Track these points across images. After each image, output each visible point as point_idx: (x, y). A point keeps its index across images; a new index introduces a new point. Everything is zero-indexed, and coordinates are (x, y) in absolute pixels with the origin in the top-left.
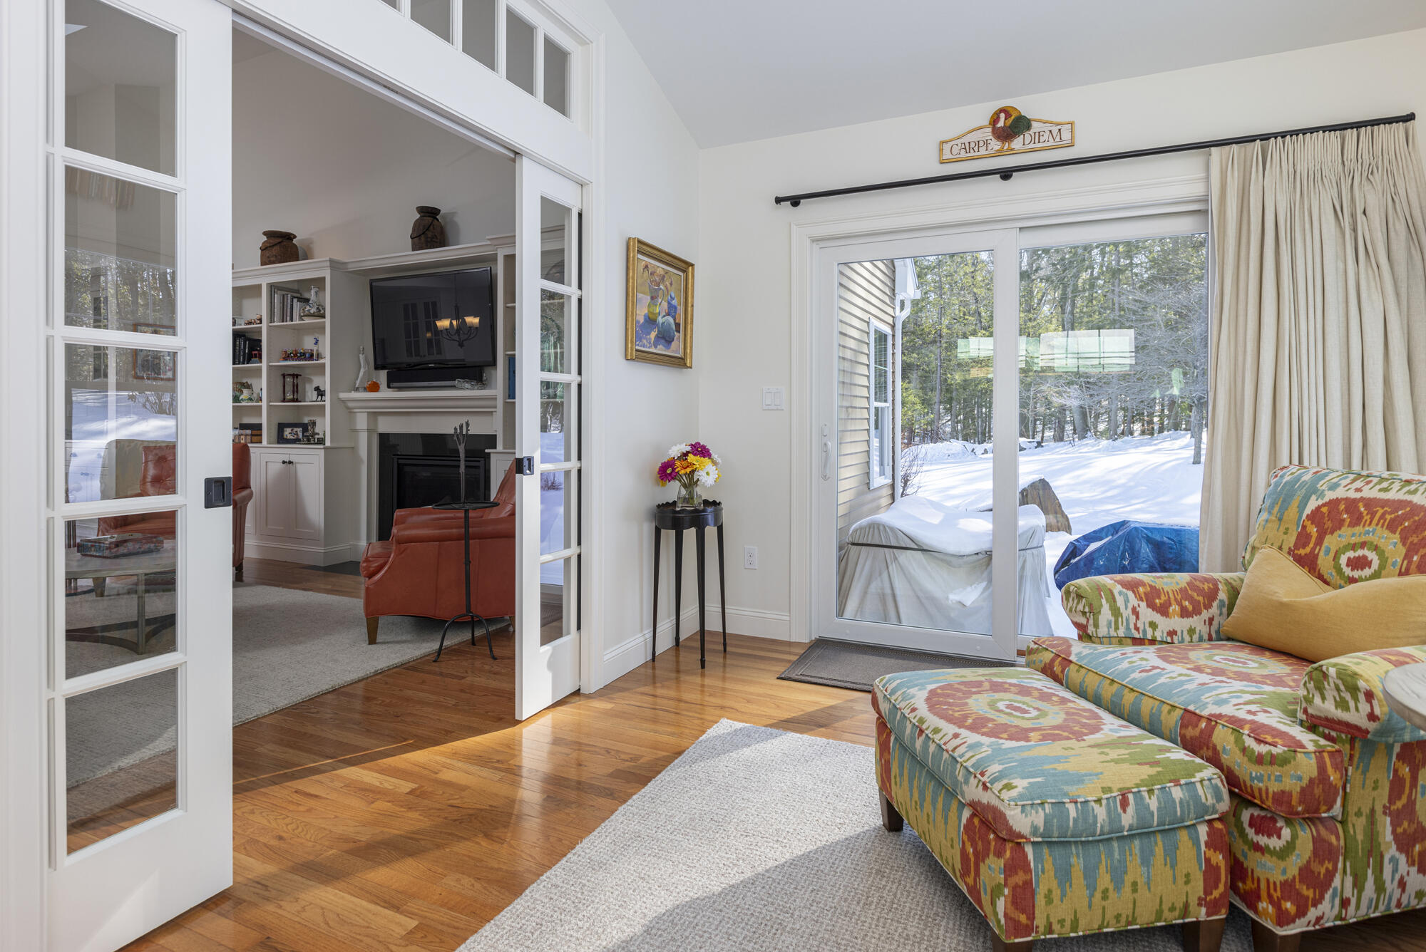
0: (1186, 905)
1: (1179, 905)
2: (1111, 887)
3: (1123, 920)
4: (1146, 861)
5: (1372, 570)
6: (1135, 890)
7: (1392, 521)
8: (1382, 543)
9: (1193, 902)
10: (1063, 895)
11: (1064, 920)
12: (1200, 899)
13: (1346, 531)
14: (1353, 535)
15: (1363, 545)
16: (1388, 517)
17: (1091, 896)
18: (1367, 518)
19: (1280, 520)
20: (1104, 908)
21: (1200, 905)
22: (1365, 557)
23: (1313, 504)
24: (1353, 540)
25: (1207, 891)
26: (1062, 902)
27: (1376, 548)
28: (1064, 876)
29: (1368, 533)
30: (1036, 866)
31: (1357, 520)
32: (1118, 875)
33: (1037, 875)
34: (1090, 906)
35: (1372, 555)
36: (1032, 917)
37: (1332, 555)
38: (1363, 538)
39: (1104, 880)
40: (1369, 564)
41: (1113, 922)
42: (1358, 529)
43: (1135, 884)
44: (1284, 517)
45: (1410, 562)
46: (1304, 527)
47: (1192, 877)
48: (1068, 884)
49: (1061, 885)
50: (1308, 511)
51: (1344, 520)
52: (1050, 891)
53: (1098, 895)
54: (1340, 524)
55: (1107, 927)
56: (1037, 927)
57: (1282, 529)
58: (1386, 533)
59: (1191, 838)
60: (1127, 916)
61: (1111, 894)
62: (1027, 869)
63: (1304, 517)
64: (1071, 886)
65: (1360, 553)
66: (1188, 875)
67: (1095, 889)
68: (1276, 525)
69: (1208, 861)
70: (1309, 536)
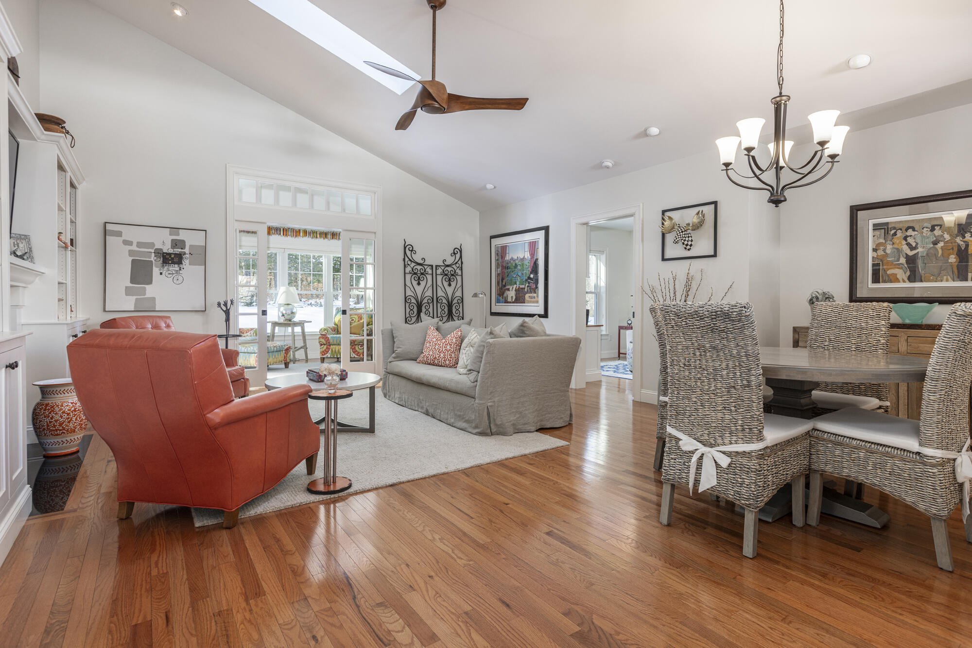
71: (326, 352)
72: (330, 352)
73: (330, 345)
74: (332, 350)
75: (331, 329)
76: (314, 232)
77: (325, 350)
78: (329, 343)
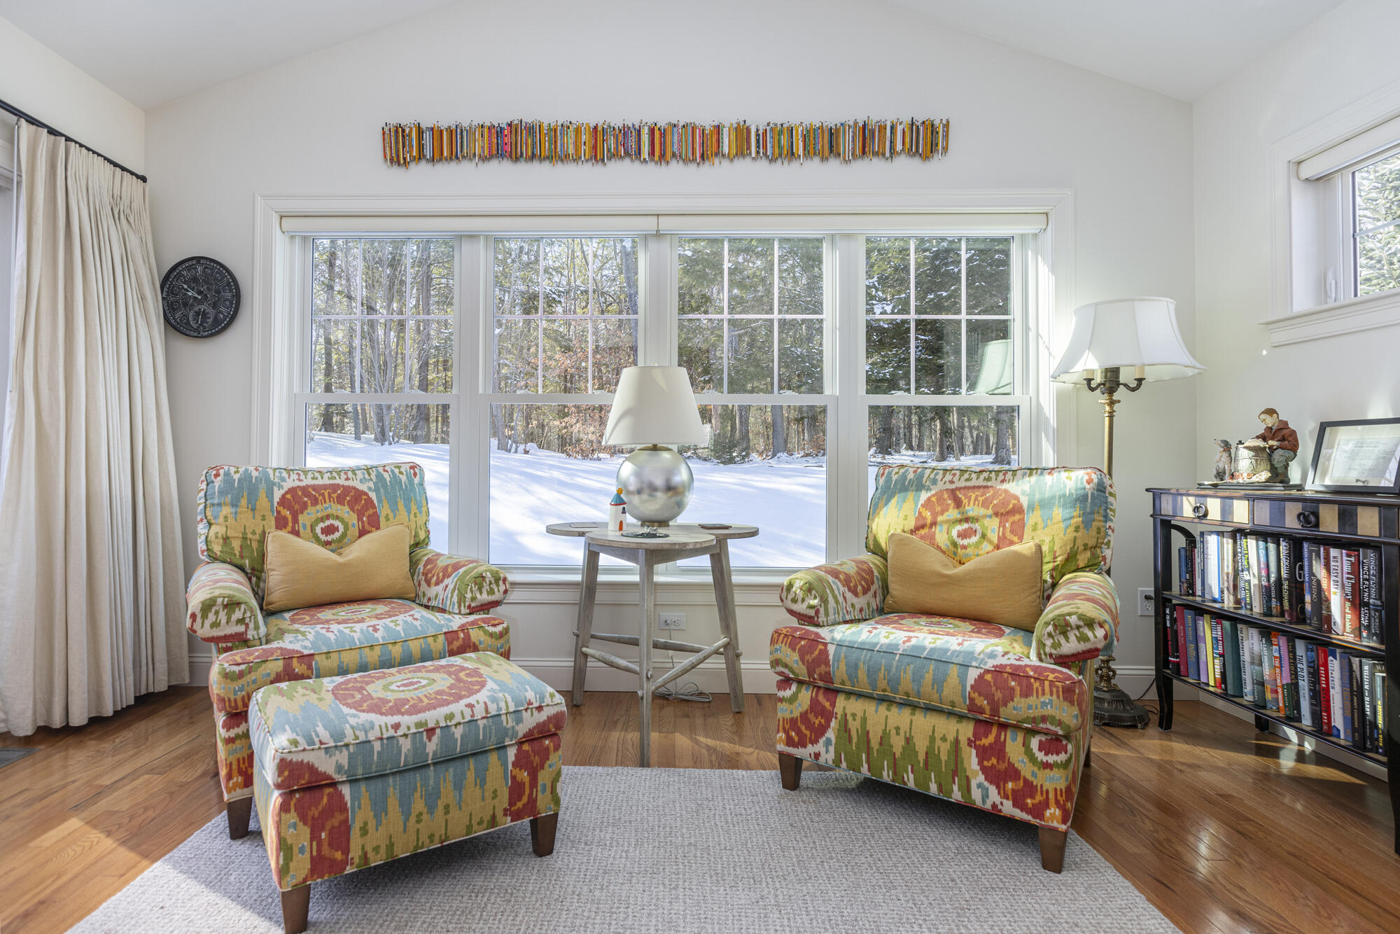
0: (494, 817)
1: (487, 818)
2: (425, 811)
3: (437, 839)
4: (459, 786)
5: (340, 533)
6: (447, 812)
7: (338, 497)
8: (339, 513)
9: (499, 813)
10: (379, 824)
11: (378, 847)
12: (505, 810)
13: (311, 509)
14: (318, 512)
15: (328, 517)
16: (334, 496)
17: (407, 819)
18: (321, 498)
19: (253, 510)
20: (418, 830)
21: (505, 815)
22: (332, 525)
23: (277, 495)
24: (320, 515)
25: (512, 803)
26: (377, 830)
27: (337, 518)
28: (380, 808)
29: (327, 508)
30: (353, 802)
31: (315, 502)
32: (432, 799)
33: (353, 811)
34: (405, 831)
35: (337, 523)
36: (346, 851)
37: (309, 528)
38: (326, 513)
39: (419, 805)
40: (337, 529)
41: (427, 841)
42: (319, 507)
43: (447, 807)
44: (258, 507)
45: (363, 522)
46: (278, 512)
47: (499, 793)
48: (383, 814)
49: (377, 816)
50: (277, 499)
51: (306, 502)
52: (366, 824)
53: (413, 819)
54: (305, 506)
55: (422, 847)
56: (352, 859)
57: (258, 516)
58: (339, 507)
59: (499, 759)
60: (441, 836)
61: (425, 817)
62: (343, 808)
63: (276, 504)
64: (386, 814)
65: (328, 523)
66: (495, 792)
67: (410, 814)
68: (250, 515)
69: (514, 778)
70: (285, 518)
71: (810, 726)
72: (831, 734)
73: (832, 692)
74: (844, 727)
75: (847, 581)
76: (781, 133)
77: (804, 716)
78: (827, 677)
